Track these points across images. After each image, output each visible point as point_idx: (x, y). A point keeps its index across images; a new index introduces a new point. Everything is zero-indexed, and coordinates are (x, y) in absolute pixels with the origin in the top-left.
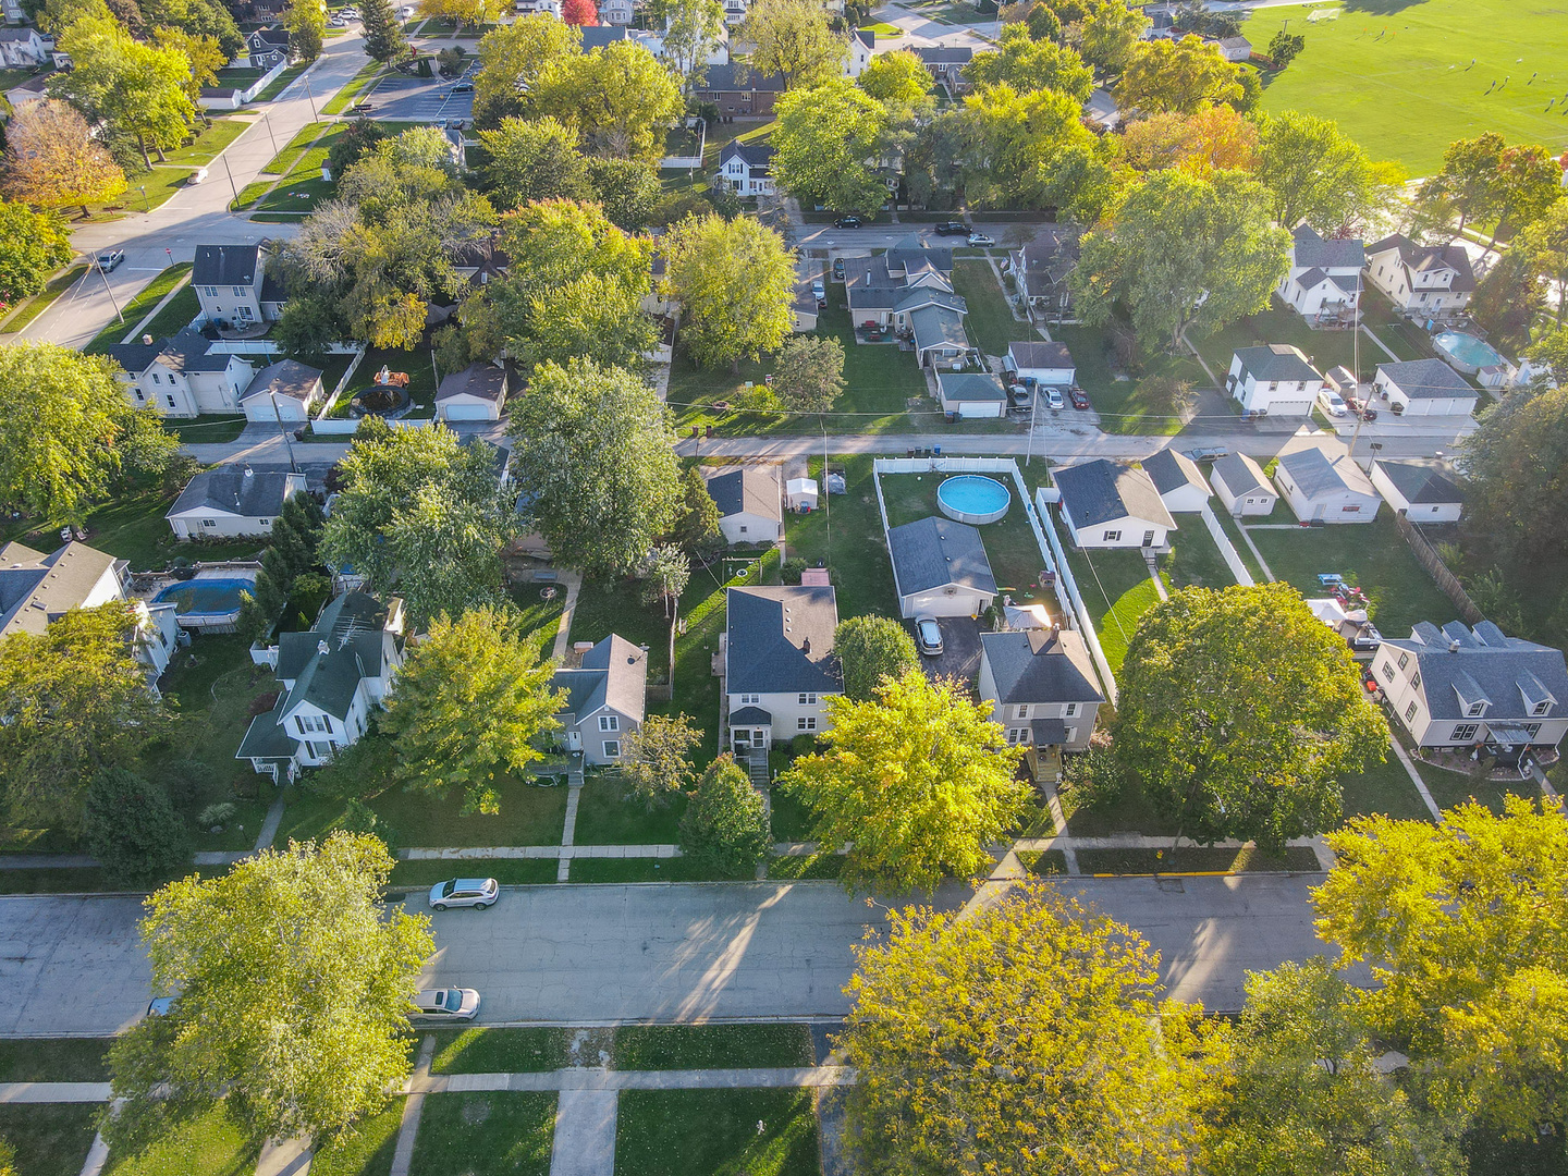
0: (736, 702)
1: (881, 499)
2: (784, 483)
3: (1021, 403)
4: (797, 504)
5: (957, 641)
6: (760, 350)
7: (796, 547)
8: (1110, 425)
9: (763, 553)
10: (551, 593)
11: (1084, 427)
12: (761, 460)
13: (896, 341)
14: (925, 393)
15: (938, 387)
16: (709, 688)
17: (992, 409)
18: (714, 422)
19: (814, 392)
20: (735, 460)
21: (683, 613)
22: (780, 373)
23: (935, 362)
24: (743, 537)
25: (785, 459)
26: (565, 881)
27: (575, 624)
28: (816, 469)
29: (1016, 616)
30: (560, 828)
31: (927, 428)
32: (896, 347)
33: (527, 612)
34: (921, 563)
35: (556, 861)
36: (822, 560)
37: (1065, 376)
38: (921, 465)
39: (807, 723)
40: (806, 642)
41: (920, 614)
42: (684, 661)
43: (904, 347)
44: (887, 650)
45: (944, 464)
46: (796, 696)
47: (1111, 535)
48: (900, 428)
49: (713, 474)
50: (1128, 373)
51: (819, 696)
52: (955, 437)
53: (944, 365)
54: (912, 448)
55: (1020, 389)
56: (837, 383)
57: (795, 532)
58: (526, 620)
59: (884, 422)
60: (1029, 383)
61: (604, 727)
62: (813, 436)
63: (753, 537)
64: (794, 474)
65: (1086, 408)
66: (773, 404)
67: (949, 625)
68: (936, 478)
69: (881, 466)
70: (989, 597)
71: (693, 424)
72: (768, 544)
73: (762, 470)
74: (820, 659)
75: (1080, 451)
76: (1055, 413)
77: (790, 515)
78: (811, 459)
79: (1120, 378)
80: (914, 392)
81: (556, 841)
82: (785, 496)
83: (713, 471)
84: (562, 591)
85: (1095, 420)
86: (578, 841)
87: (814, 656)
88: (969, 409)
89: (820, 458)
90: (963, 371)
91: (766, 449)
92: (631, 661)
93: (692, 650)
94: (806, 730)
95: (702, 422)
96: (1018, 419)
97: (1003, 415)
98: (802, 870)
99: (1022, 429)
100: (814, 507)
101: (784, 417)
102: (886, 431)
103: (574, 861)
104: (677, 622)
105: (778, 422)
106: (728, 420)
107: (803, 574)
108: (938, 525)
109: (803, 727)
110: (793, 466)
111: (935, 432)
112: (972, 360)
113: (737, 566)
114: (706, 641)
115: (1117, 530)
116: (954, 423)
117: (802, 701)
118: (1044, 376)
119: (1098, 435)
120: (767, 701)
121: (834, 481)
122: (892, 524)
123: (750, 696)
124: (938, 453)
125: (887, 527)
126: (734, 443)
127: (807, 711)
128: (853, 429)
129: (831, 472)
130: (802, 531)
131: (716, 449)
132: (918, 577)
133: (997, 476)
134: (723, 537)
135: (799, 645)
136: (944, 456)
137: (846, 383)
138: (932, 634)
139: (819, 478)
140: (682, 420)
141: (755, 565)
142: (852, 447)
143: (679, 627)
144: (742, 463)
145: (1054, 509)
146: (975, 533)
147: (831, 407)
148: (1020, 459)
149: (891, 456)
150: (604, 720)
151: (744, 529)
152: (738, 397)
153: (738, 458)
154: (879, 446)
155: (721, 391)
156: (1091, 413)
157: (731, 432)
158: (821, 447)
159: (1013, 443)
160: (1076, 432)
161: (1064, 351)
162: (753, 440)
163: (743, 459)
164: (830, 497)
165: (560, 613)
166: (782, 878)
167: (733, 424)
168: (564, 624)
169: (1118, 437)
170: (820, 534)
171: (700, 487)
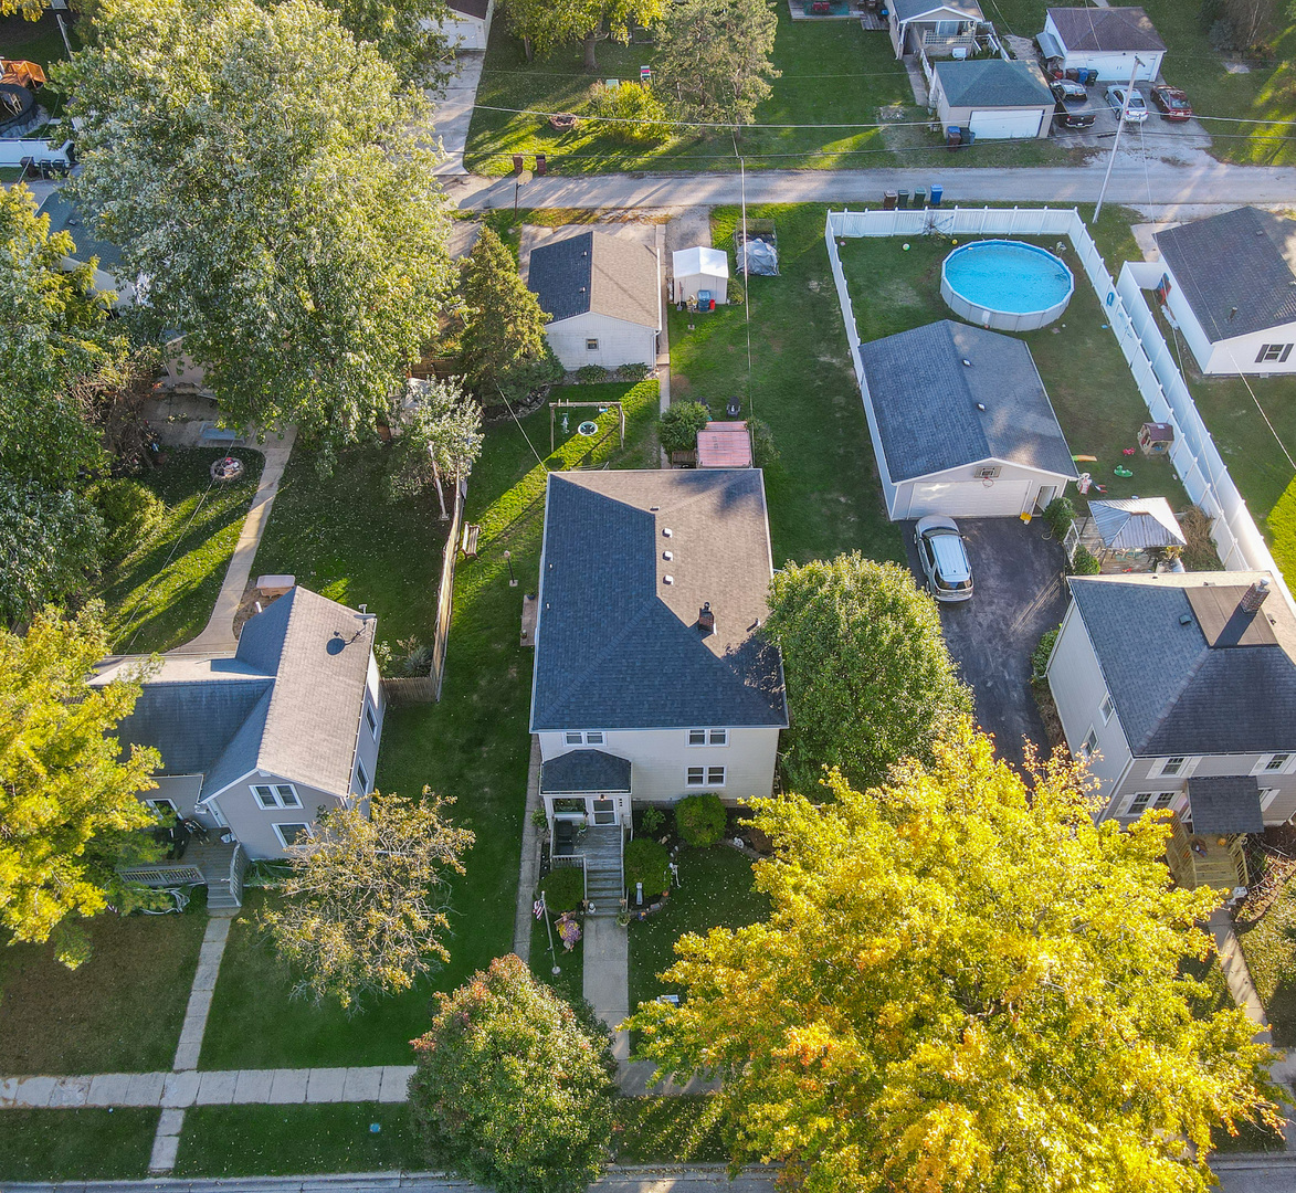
0: (552, 743)
1: (841, 284)
2: (668, 256)
3: (1072, 111)
4: (691, 295)
5: (995, 569)
6: (631, 23)
7: (691, 379)
8: (1230, 146)
9: (627, 387)
10: (232, 469)
11: (1184, 151)
12: (629, 215)
13: (856, 14)
14: (908, 99)
15: (933, 86)
16: (513, 673)
17: (1025, 122)
18: (550, 148)
19: (724, 92)
20: (585, 216)
21: (472, 513)
22: (663, 58)
23: (922, 46)
24: (592, 359)
25: (671, 212)
26: (166, 1173)
27: (269, 533)
28: (725, 228)
29: (1117, 523)
30: (174, 1022)
31: (914, 159)
32: (856, 23)
33: (183, 507)
34: (927, 413)
35: (152, 1115)
36: (736, 402)
37: (1148, 64)
38: (910, 223)
39: (706, 775)
40: (705, 612)
41: (925, 513)
42: (472, 616)
43: (870, 23)
44: (886, 639)
45: (952, 221)
46: (686, 732)
47: (1271, 352)
48: (870, 157)
49: (545, 240)
50: (1249, 58)
51: (730, 732)
52: (963, 172)
53: (938, 50)
54: (892, 192)
55: (1071, 88)
56: (762, 73)
57: (686, 347)
58: (176, 527)
59: (845, 145)
60: (1087, 78)
61: (269, 800)
62: (719, 173)
63: (610, 357)
64: (687, 240)
65: (1184, 120)
66: (652, 116)
67: (981, 533)
68: (934, 247)
69: (840, 225)
70: (1058, 482)
71: (516, 150)
72: (636, 372)
73: (632, 233)
74: (735, 647)
75: (1186, 193)
76: (1131, 128)
77: (679, 315)
78: (716, 213)
79: (1236, 69)
80: (891, 97)
81: (162, 1060)
82: (669, 279)
83: (544, 235)
84: (253, 463)
85: (1203, 142)
86: (210, 1059)
87: (723, 641)
88: (990, 123)
89: (734, 210)
90: (972, 56)
91: (640, 196)
92: (336, 646)
93: (487, 588)
94: (705, 786)
95: (530, 149)
96: (1069, 142)
97: (1044, 134)
98: (694, 1139)
99: (1079, 158)
100: (722, 299)
101: (672, 141)
102: (849, 163)
103: (195, 1114)
104: (461, 529)
105: (661, 149)
106: (576, 145)
107: (702, 436)
108: (958, 339)
109: (700, 780)
110: (687, 225)
111: (930, 164)
112: (982, 42)
113: (577, 416)
114: (512, 570)
115: (1284, 342)
116: (960, 148)
117: (696, 739)
118: (1113, 65)
119: (1211, 167)
120: (617, 741)
121: (758, 253)
122: (863, 332)
123: (584, 734)
124: (936, 201)
125: (854, 341)
126: (585, 184)
127: (707, 755)
128: (789, 161)
129: (753, 235)
130: (700, 345)
131: (554, 196)
132: (923, 442)
133: (1047, 242)
134: (553, 361)
135: (689, 618)
136: (949, 205)
137: (779, 74)
138: (952, 560)
139: (729, 247)
140: (499, 144)
141: (614, 414)
142: (789, 191)
143: (460, 541)
144: (597, 221)
145: (1156, 298)
146: (1021, 350)
147: (750, 120)
148: (1085, 210)
149: (857, 206)
150: (263, 792)
151: (592, 345)
152: (595, 106)
153: (590, 212)
154: (835, 189)
155: (566, 96)
156: (1192, 128)
157: (579, 166)
158: (733, 192)
159: (1064, 182)
160: (1172, 162)
161: (1145, 22)
162: (617, 180)
163: (598, 213)
164: (749, 282)
165: (241, 511)
166: (650, 1159)
167: (584, 152)
168: (249, 533)
169: (1247, 170)
170: (732, 350)
171: (501, 265)
